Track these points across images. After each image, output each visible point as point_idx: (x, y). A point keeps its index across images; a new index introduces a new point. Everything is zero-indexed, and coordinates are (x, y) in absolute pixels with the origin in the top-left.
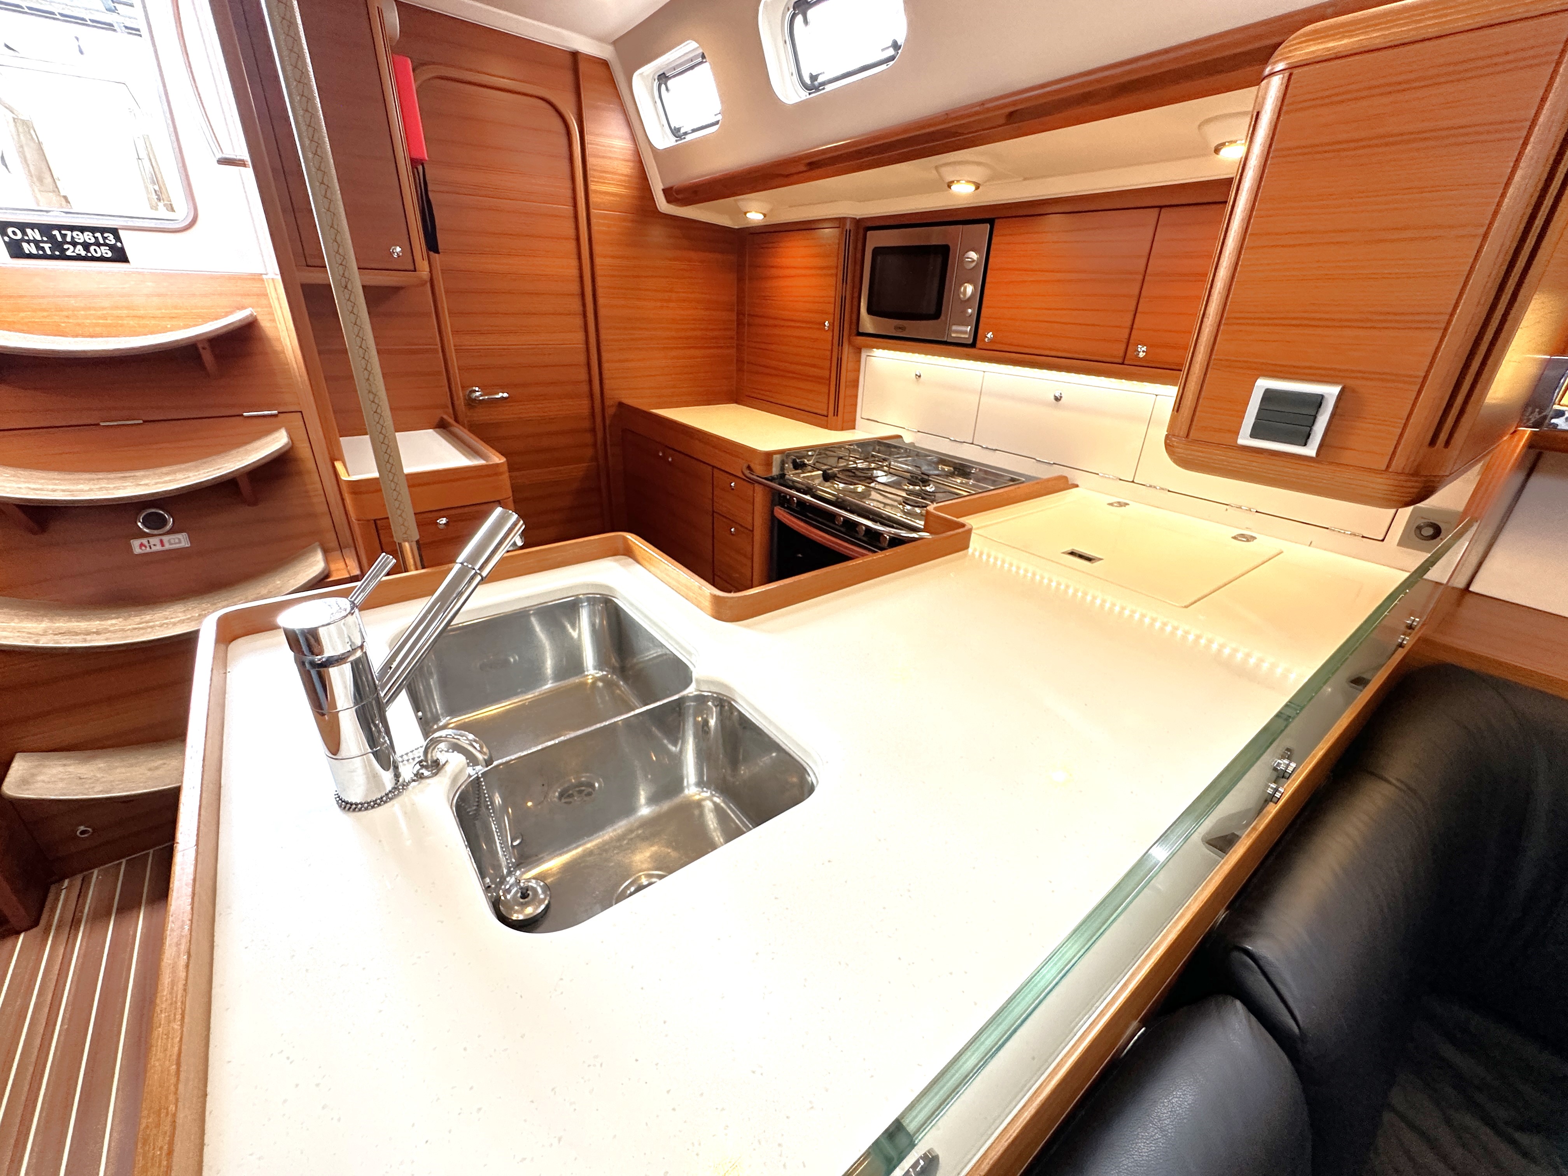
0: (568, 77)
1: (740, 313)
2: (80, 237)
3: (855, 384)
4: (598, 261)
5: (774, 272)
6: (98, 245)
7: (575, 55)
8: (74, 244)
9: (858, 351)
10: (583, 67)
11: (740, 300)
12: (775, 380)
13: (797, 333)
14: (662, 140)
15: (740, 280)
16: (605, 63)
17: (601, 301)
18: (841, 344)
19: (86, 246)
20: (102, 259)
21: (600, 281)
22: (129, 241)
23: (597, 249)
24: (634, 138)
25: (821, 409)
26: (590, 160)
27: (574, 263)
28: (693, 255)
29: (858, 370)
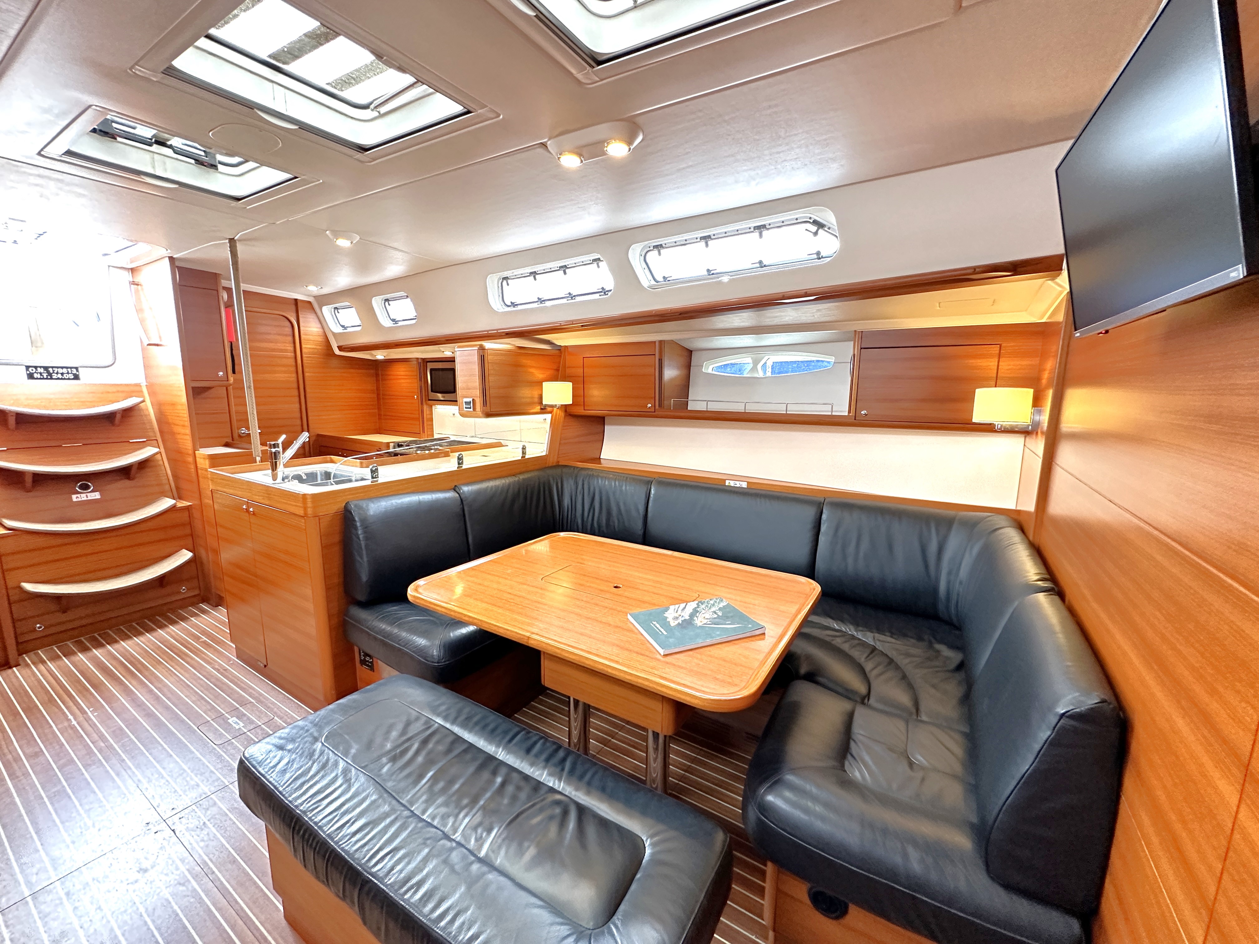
0: (294, 307)
1: (378, 395)
2: (60, 371)
3: (431, 420)
4: (307, 374)
5: (392, 377)
6: (68, 373)
7: (296, 300)
8: (57, 373)
9: (431, 407)
10: (299, 304)
11: (378, 389)
12: (396, 421)
13: (404, 401)
14: (338, 330)
15: (377, 380)
16: (309, 302)
17: (308, 390)
18: (422, 404)
19: (62, 374)
20: (69, 379)
21: (307, 383)
22: (82, 373)
23: (306, 370)
24: (323, 328)
25: (417, 431)
26: (303, 337)
27: (294, 375)
28: (352, 370)
29: (432, 414)
